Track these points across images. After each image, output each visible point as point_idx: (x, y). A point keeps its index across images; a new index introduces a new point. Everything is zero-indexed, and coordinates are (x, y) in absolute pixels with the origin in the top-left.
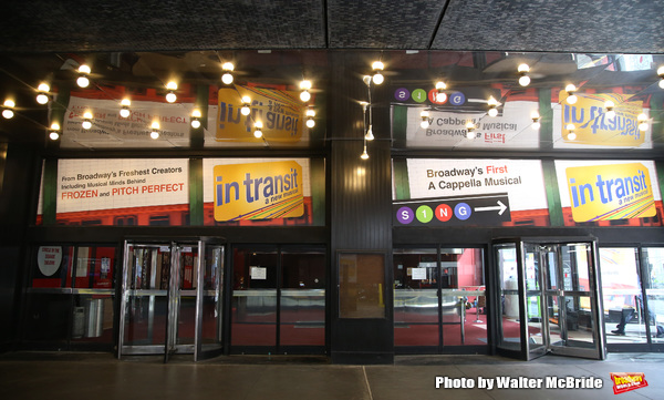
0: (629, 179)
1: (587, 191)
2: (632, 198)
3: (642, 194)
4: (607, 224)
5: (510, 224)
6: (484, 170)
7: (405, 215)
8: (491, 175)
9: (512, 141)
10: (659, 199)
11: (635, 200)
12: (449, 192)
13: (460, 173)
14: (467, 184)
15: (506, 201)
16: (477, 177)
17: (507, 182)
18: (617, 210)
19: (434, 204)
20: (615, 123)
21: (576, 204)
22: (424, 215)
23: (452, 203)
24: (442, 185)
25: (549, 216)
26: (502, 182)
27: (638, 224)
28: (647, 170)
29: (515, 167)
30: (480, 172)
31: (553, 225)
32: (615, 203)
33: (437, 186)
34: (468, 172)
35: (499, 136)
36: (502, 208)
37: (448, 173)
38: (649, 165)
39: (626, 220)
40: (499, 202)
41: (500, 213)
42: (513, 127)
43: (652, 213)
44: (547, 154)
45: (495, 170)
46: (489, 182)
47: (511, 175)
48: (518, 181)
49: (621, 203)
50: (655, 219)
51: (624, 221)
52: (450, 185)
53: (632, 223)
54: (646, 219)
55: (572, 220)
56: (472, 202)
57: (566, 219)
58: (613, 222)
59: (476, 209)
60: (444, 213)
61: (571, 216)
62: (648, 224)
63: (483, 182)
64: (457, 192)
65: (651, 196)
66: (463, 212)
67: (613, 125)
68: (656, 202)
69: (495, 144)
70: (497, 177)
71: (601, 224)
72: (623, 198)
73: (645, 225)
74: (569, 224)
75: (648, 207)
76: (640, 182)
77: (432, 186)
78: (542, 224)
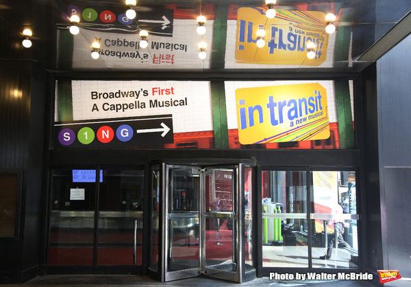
0: (304, 100)
1: (256, 113)
2: (305, 119)
3: (316, 116)
4: (275, 147)
5: (172, 146)
6: (150, 92)
7: (67, 137)
8: (157, 97)
9: (182, 62)
10: (334, 120)
11: (308, 121)
12: (112, 114)
13: (125, 94)
14: (130, 106)
15: (169, 123)
16: (142, 99)
17: (173, 103)
18: (287, 133)
19: (96, 126)
20: (294, 42)
21: (244, 126)
22: (86, 136)
23: (114, 125)
24: (106, 106)
25: (213, 138)
26: (167, 104)
27: (308, 146)
28: (325, 90)
29: (182, 88)
30: (146, 93)
31: (218, 147)
32: (286, 125)
33: (100, 107)
34: (133, 94)
35: (168, 57)
36: (165, 130)
37: (112, 95)
38: (328, 86)
39: (296, 143)
40: (163, 124)
41: (163, 135)
42: (184, 47)
43: (325, 135)
44: (217, 75)
45: (161, 92)
46: (154, 104)
47: (178, 96)
48: (183, 102)
49: (292, 124)
50: (328, 141)
51: (293, 144)
52: (113, 107)
53: (302, 146)
54: (318, 142)
55: (237, 143)
56: (135, 123)
57: (231, 141)
58: (281, 145)
59: (139, 131)
60: (106, 134)
61: (237, 138)
62: (320, 147)
63: (148, 104)
64: (120, 114)
65: (326, 118)
66: (125, 133)
67: (292, 45)
68: (331, 124)
69: (164, 65)
70: (162, 98)
71: (268, 147)
72: (294, 120)
73: (316, 147)
74: (234, 147)
75: (322, 130)
76: (315, 104)
77: (95, 108)
78: (205, 146)
